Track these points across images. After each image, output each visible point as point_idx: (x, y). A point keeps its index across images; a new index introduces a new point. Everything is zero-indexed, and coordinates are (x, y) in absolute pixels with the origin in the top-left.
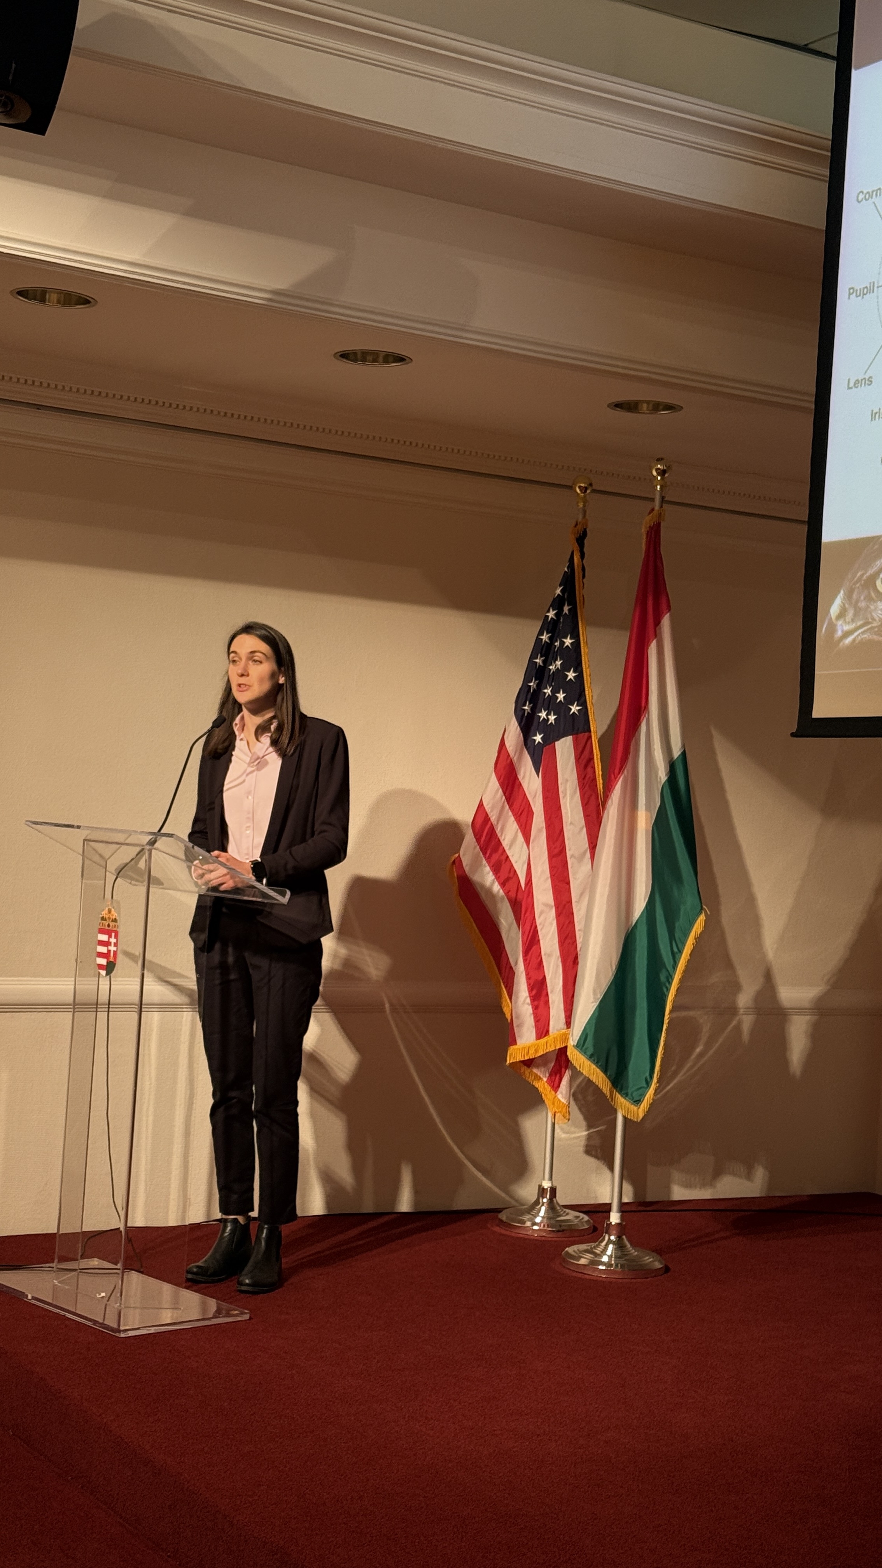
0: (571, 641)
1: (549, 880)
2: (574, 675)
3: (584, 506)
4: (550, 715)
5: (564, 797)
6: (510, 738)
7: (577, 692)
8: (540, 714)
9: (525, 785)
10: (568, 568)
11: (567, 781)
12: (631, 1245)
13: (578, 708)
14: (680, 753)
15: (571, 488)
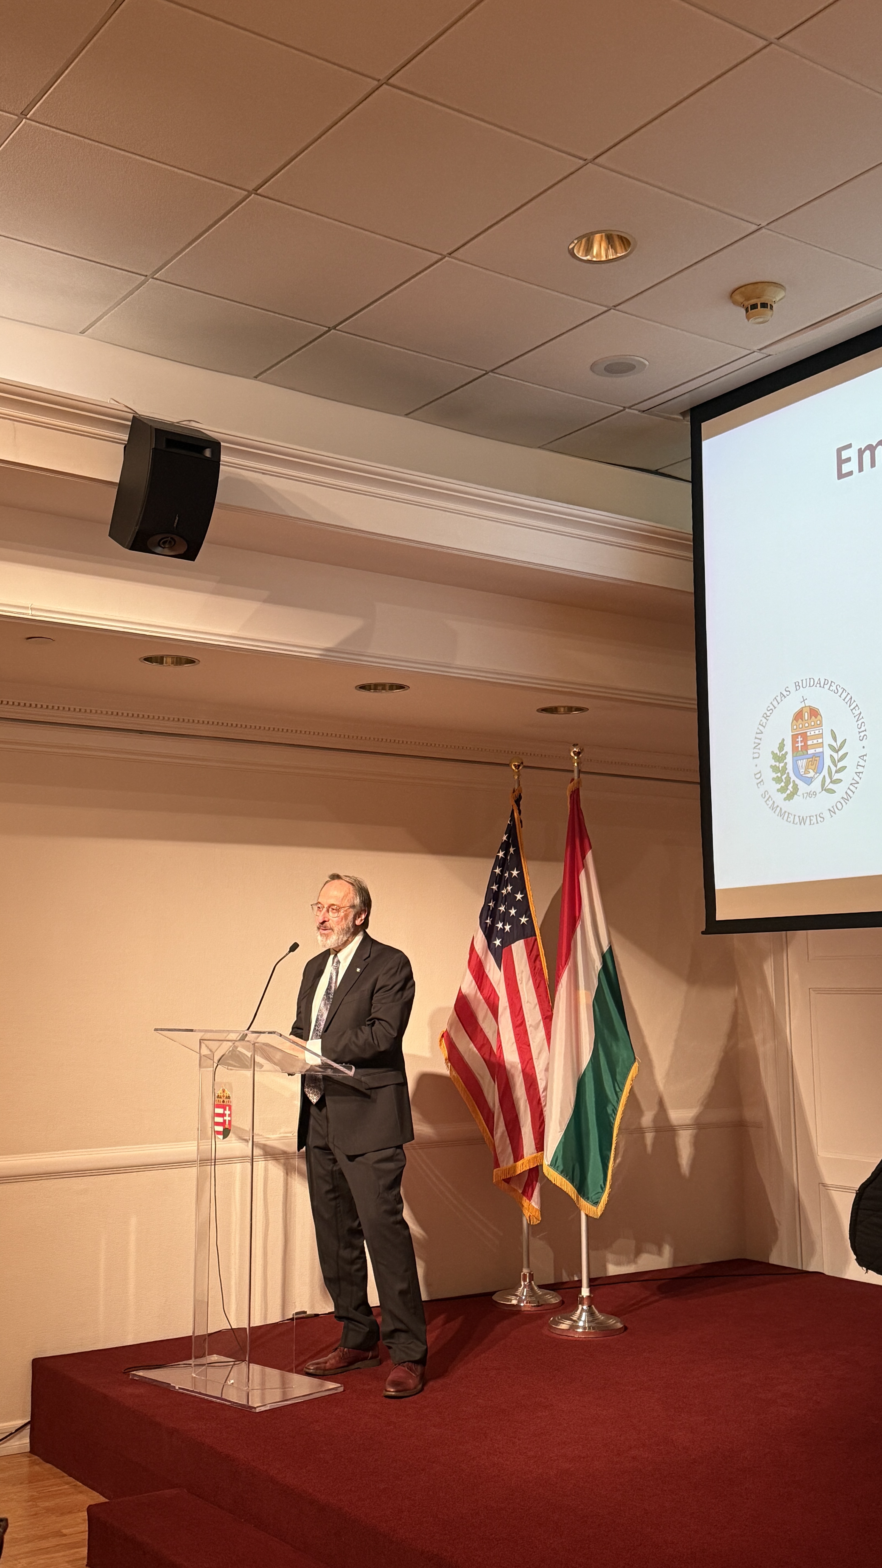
0: (517, 873)
1: (515, 1045)
2: (521, 896)
3: (518, 778)
4: (506, 925)
5: (521, 983)
6: (478, 943)
7: (524, 908)
8: (498, 925)
9: (490, 976)
10: (510, 822)
11: (523, 972)
12: (599, 1312)
13: (526, 919)
14: (608, 948)
15: (508, 765)
